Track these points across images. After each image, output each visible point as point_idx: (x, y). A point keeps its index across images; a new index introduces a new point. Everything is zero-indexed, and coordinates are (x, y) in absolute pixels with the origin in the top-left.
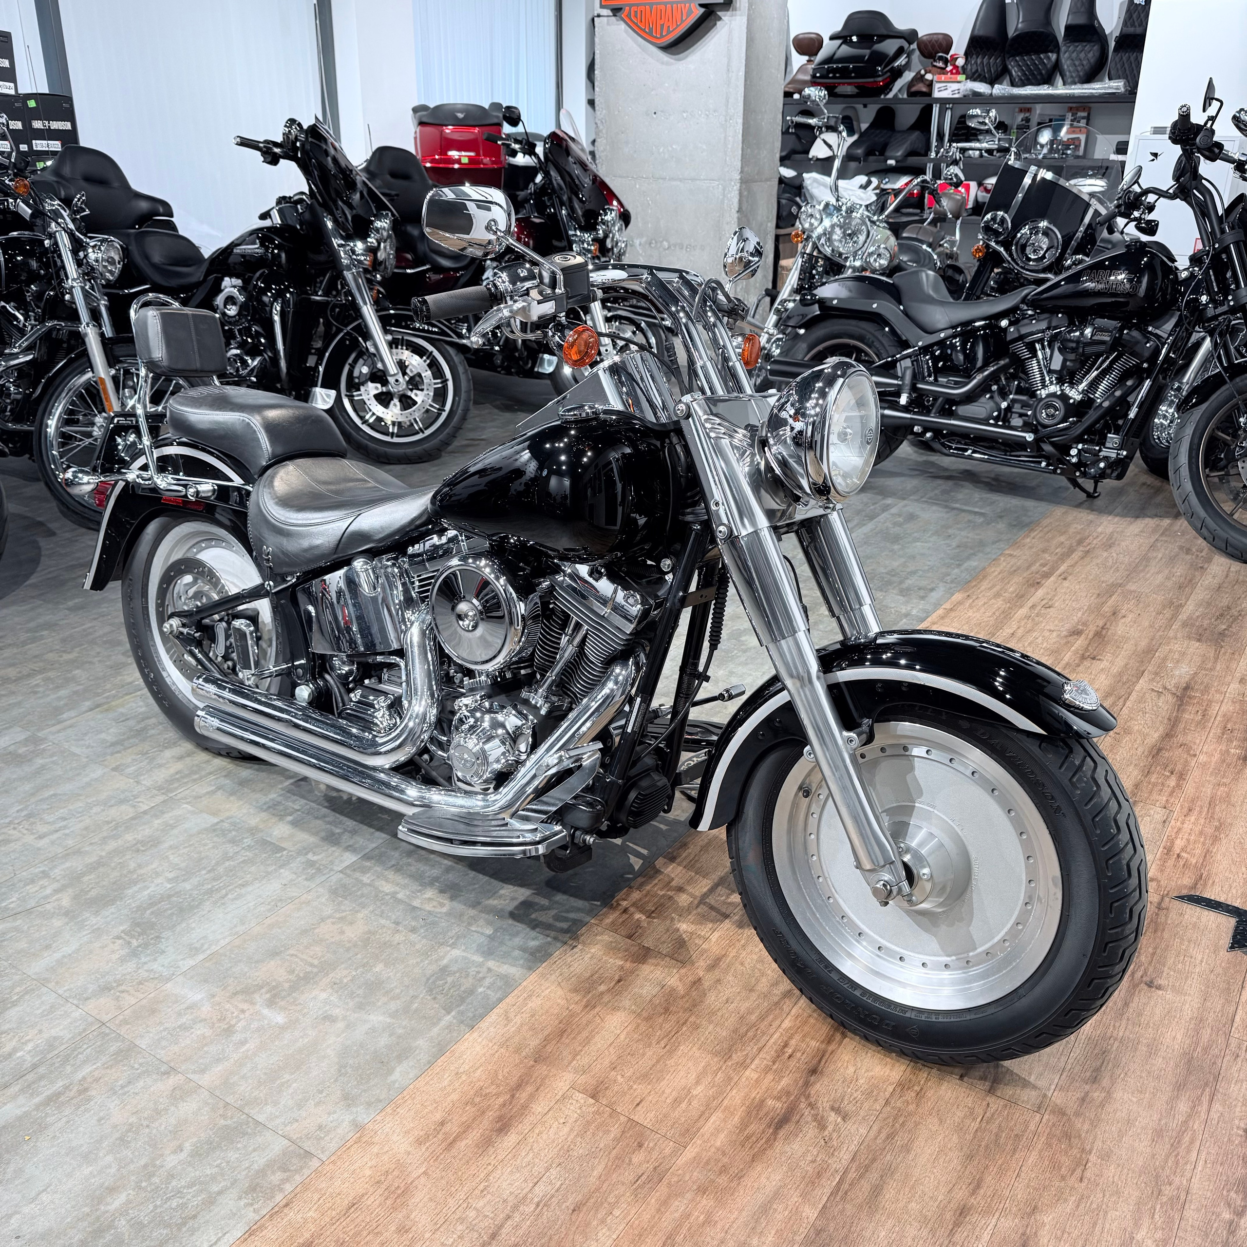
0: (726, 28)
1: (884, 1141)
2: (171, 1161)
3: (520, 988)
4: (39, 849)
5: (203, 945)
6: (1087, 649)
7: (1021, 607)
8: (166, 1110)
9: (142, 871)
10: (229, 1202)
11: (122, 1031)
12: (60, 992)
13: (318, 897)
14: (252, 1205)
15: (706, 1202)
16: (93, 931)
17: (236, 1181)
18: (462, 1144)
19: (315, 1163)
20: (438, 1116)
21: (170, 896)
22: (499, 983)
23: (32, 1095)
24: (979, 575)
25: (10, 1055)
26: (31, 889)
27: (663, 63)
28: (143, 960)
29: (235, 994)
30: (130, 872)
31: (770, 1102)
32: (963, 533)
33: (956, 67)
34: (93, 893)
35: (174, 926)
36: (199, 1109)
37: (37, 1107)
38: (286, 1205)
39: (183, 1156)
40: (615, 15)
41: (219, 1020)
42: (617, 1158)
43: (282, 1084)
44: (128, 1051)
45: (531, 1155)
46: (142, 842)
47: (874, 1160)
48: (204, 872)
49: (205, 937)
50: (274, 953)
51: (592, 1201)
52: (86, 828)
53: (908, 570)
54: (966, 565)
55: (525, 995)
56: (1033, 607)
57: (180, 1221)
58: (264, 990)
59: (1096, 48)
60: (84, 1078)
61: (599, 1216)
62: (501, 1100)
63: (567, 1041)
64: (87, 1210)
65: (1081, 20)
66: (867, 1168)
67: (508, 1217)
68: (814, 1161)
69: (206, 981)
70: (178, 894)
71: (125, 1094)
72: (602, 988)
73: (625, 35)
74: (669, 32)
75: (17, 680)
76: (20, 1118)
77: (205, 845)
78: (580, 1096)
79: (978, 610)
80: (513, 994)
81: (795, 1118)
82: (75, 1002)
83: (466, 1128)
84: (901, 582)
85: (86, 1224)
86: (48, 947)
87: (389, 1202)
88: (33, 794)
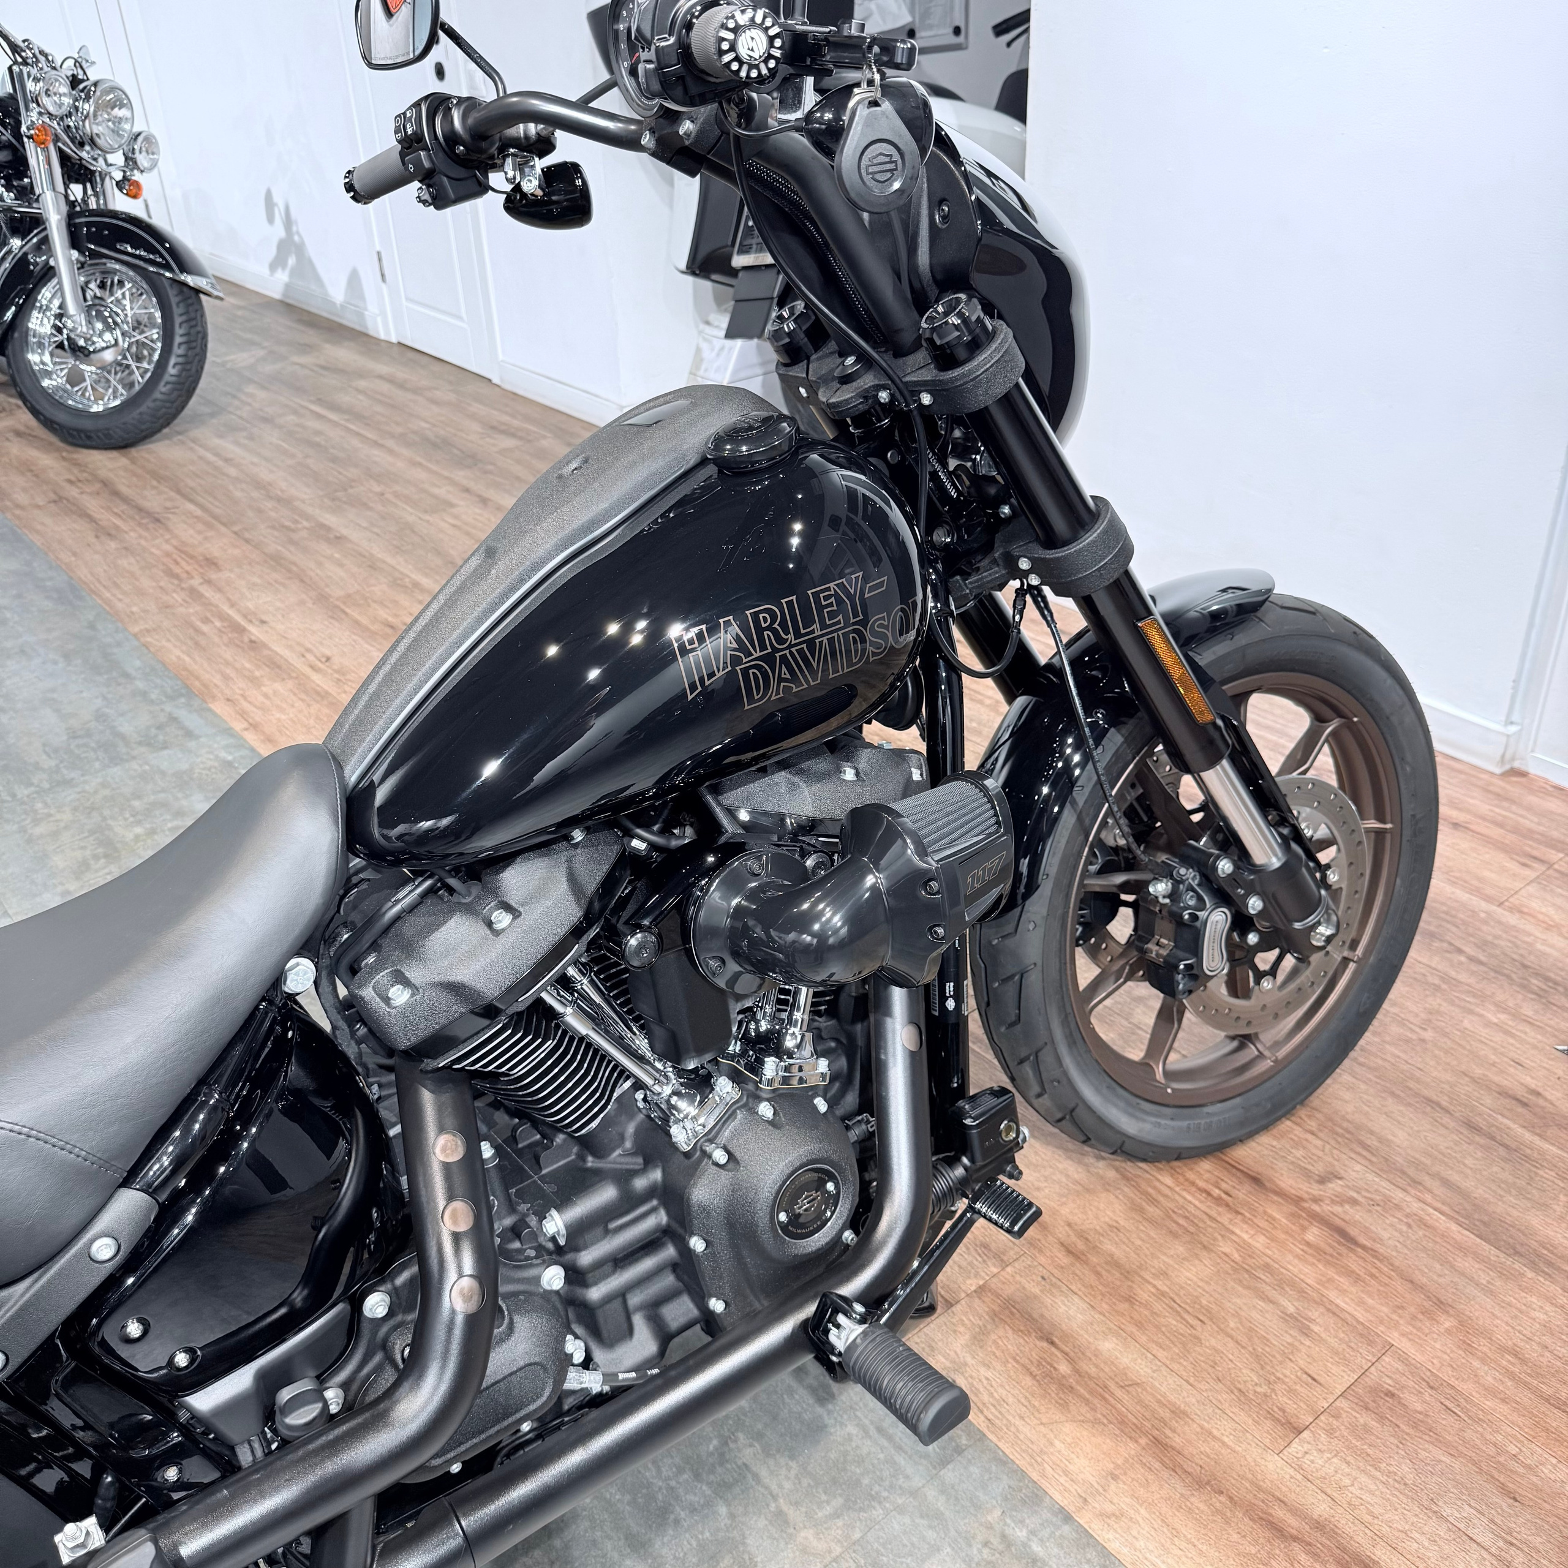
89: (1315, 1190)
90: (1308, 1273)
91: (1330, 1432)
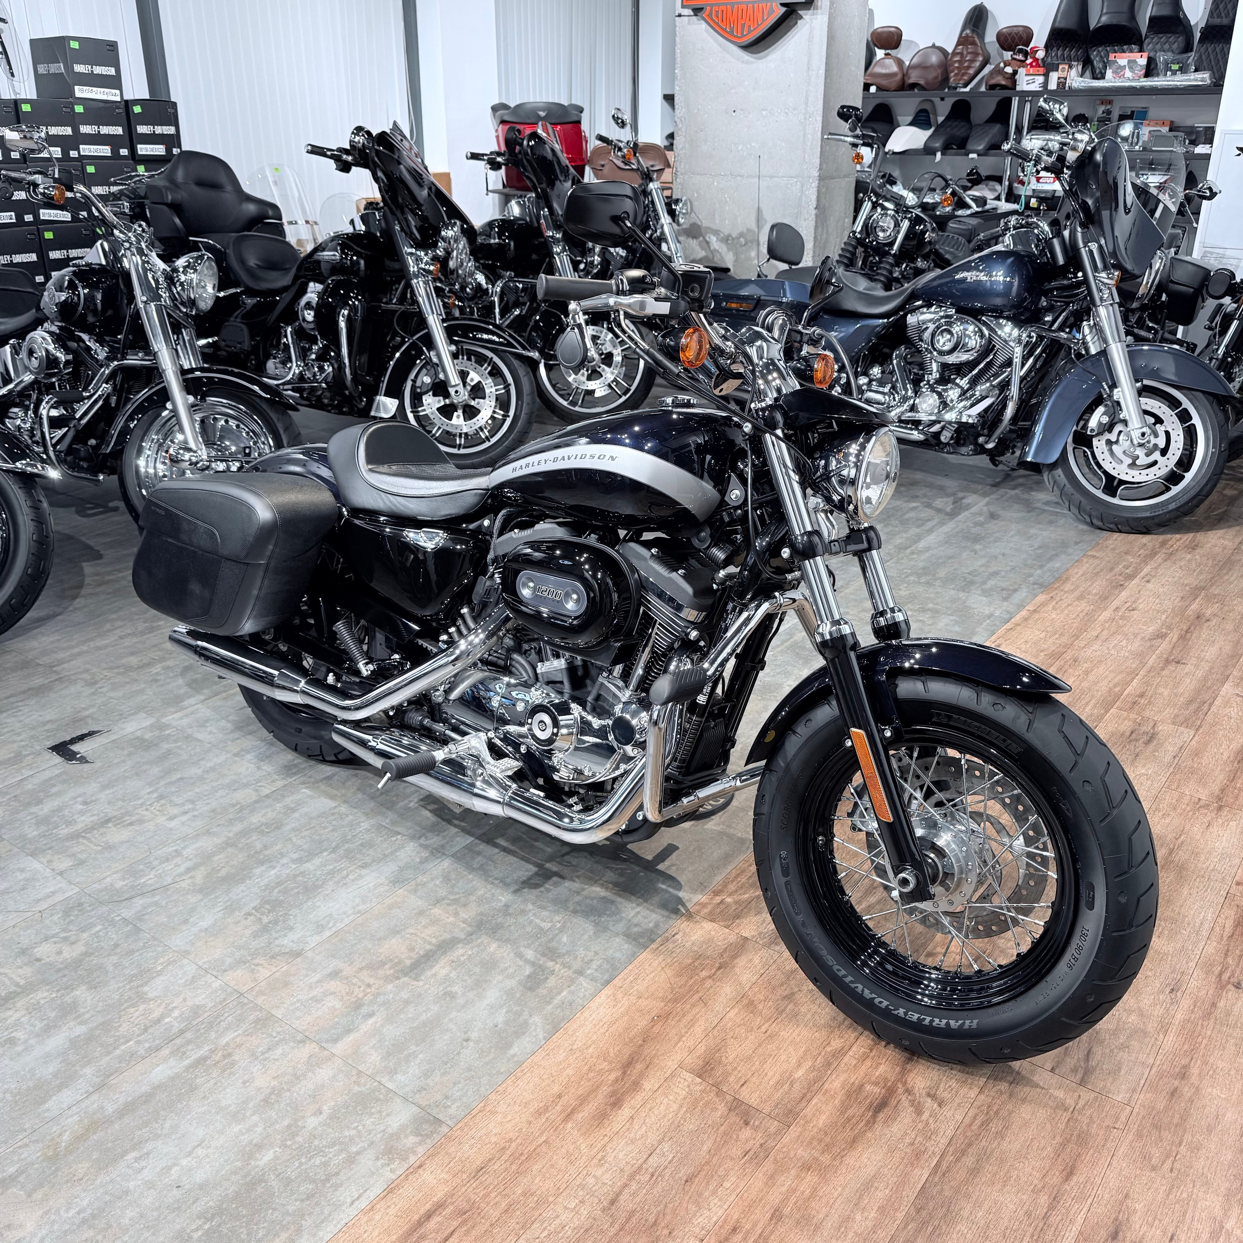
0: (807, 27)
1: (980, 1127)
2: (312, 1122)
3: (626, 971)
4: (171, 829)
5: (328, 922)
6: (1171, 653)
7: (1105, 609)
8: (304, 1075)
9: (268, 852)
10: (367, 1161)
11: (260, 1001)
12: (200, 963)
13: (432, 879)
14: (389, 1165)
15: (811, 1178)
16: (226, 908)
17: (372, 1143)
18: (579, 1116)
19: (444, 1129)
20: (556, 1089)
21: (295, 876)
22: (605, 966)
23: (181, 1058)
24: (1061, 578)
25: (158, 1021)
26: (168, 866)
27: (743, 62)
28: (274, 935)
29: (361, 969)
30: (257, 852)
31: (868, 1087)
32: (1045, 533)
33: (1036, 60)
34: (223, 873)
35: (301, 904)
36: (334, 1076)
37: (187, 1069)
38: (420, 1166)
39: (322, 1118)
40: (696, 15)
41: (348, 994)
42: (725, 1133)
43: (409, 1055)
44: (265, 1021)
45: (644, 1128)
46: (267, 825)
47: (970, 1145)
48: (325, 854)
49: (330, 915)
50: (395, 932)
51: (703, 1173)
52: (213, 811)
53: (991, 570)
54: (1049, 565)
55: (631, 978)
56: (1117, 609)
57: (324, 1177)
58: (387, 966)
59: (1181, 39)
60: (227, 1044)
61: (711, 1187)
62: (613, 1076)
63: (673, 1023)
64: (239, 1164)
65: (1166, 11)
66: (963, 1153)
67: (626, 1186)
68: (912, 1144)
69: (333, 956)
70: (303, 874)
71: (265, 1060)
72: (704, 974)
73: (705, 34)
74: (749, 32)
75: (140, 667)
76: (172, 1079)
77: (325, 828)
78: (688, 1076)
79: (1062, 611)
80: (620, 977)
81: (893, 1102)
82: (214, 973)
83: (583, 1100)
84: (984, 583)
85: (238, 1177)
86: (186, 921)
87: (514, 1167)
88: (162, 777)
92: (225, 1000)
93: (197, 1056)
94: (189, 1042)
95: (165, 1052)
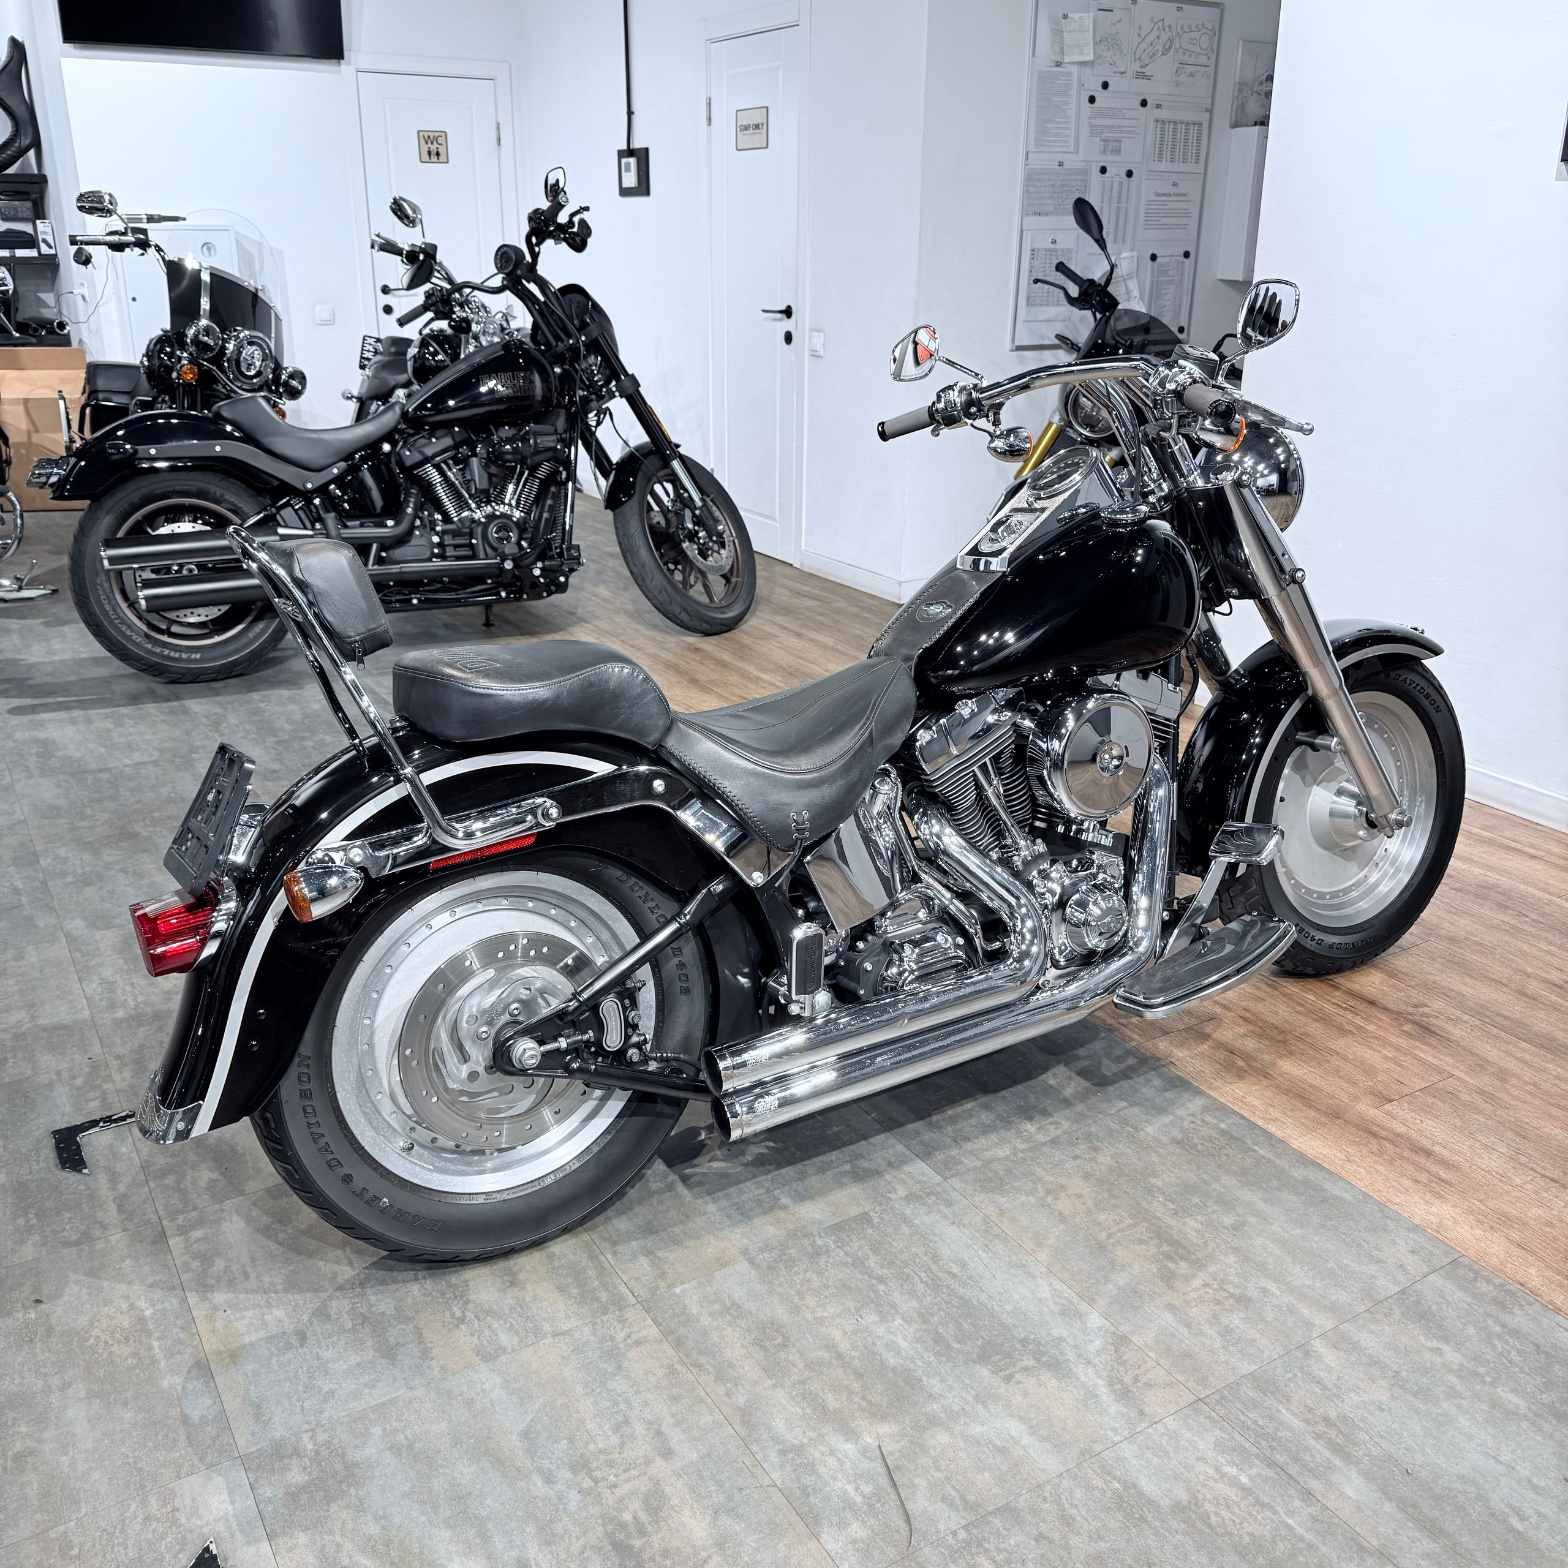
3: (1227, 1103)
5: (1057, 1304)
8: (1371, 1356)
10: (1516, 1322)
11: (1220, 1383)
13: (994, 1202)
14: (1521, 1306)
17: (1488, 1314)
18: (1444, 1176)
19: (1466, 1260)
20: (1406, 1181)
22: (1216, 1113)
29: (1172, 1287)
31: (1406, 1029)
36: (1373, 1330)
38: (1523, 1284)
39: (1446, 1348)
41: (1218, 1304)
43: (1342, 1269)
44: (1260, 1381)
45: (1459, 1146)
49: (1041, 1301)
50: (1101, 1249)
55: (1240, 1103)
58: (1172, 1265)
60: (1304, 1420)
62: (1388, 1145)
63: (1313, 1097)
66: (1480, 1013)
68: (1473, 1030)
69: (1137, 1308)
72: (1241, 1063)
76: (1372, 1478)
80: (1237, 1109)
81: (1425, 1025)
82: (1145, 1423)
89: (1411, 1010)
90: (1404, 1043)
91: (1410, 1103)
92: (1207, 1417)
93: (1327, 1453)
94: (1297, 1459)
95: (1315, 1485)
